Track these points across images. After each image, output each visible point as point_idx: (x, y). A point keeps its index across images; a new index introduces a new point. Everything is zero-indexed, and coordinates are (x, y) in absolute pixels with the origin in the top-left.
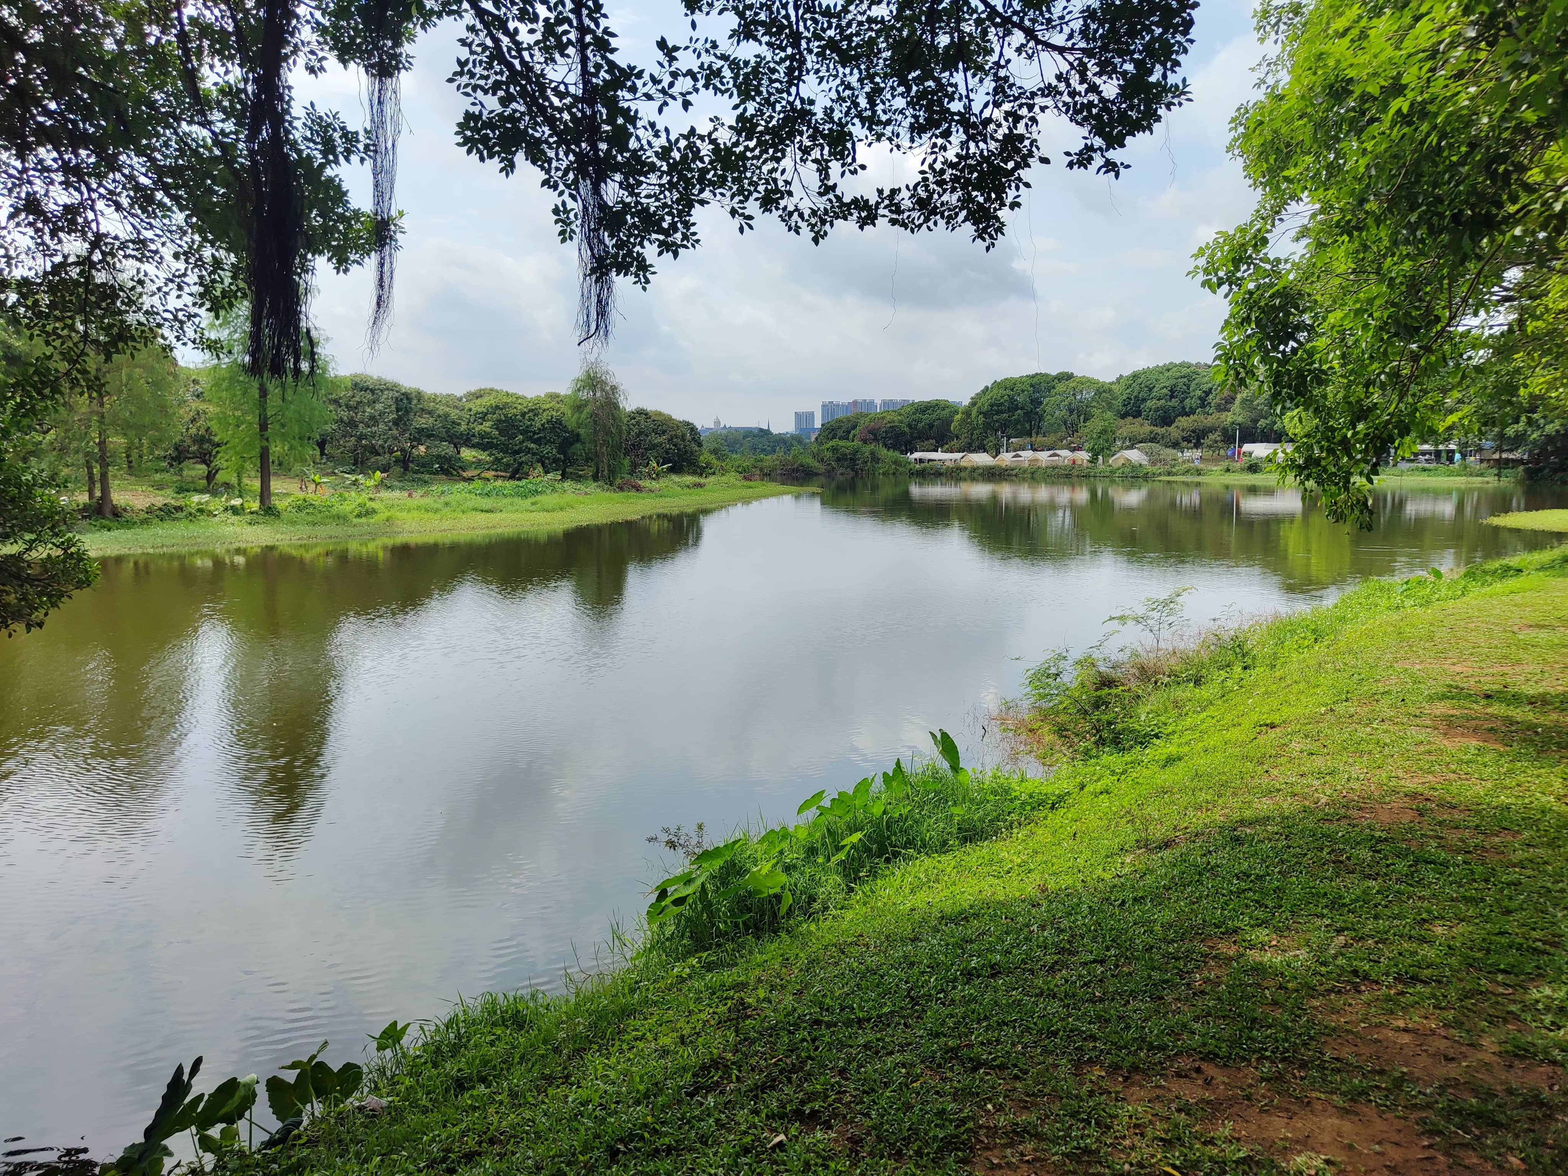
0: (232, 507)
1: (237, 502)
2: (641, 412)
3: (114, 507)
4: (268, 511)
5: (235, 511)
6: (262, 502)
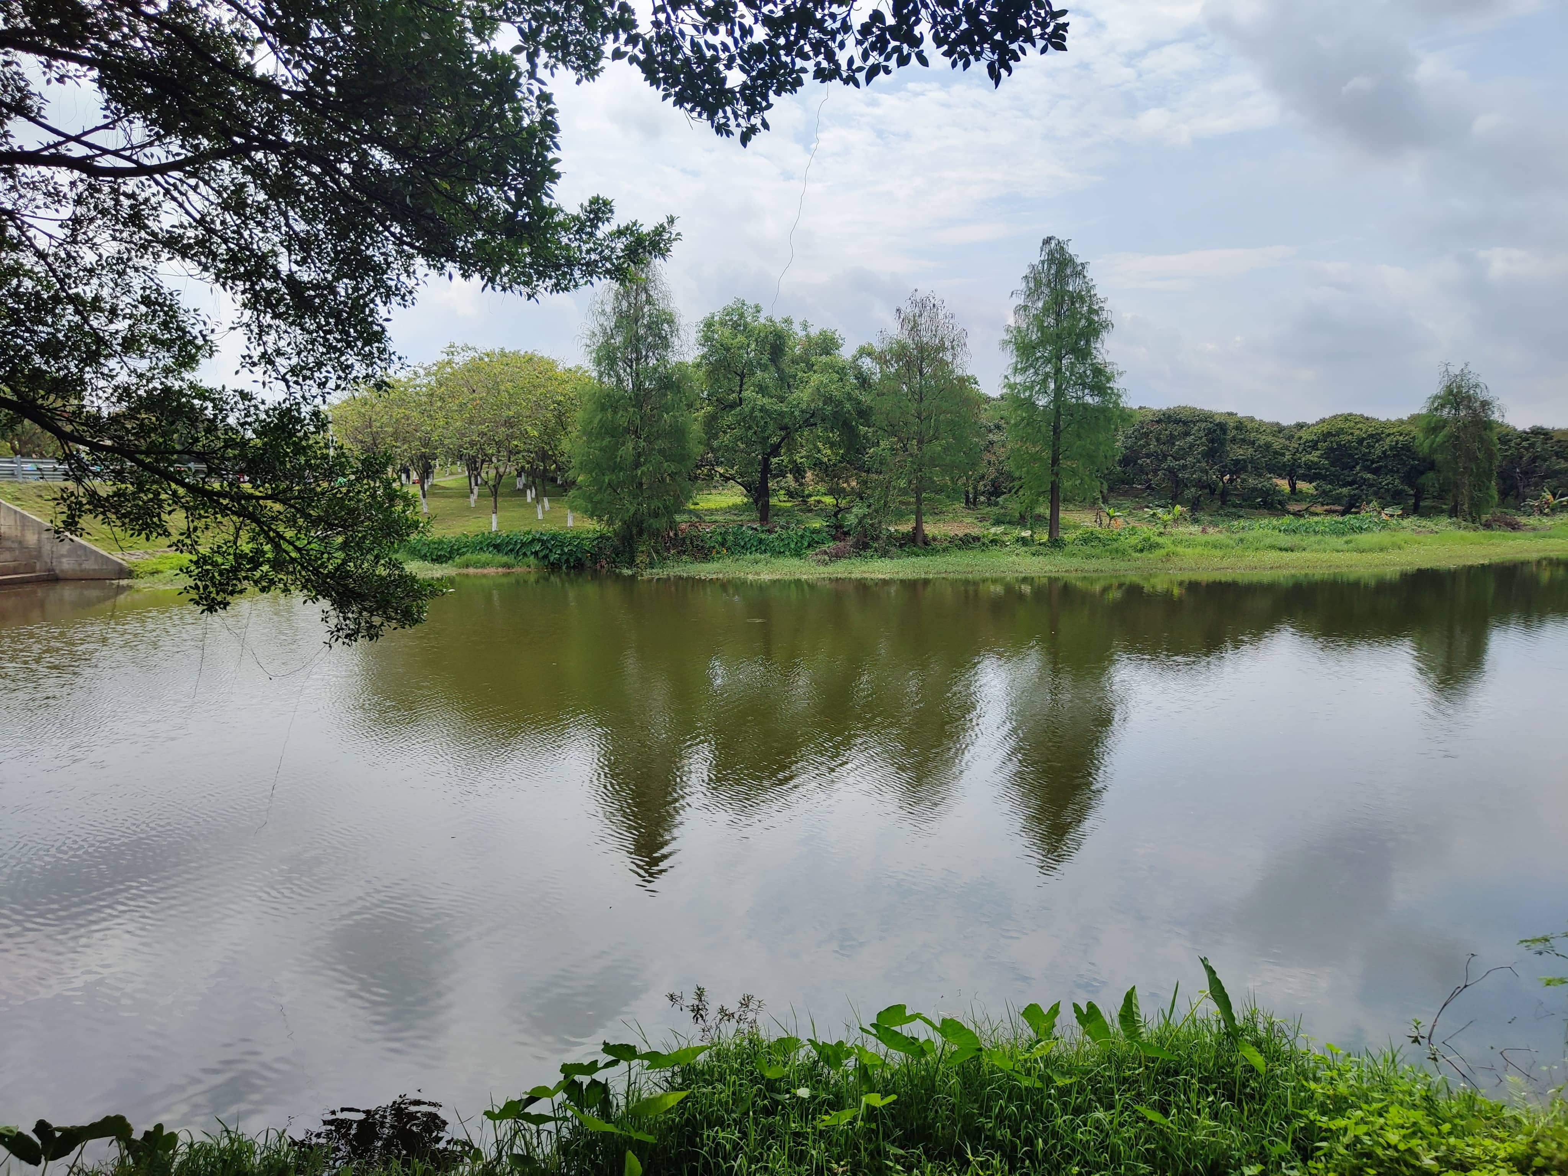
0: (1023, 538)
1: (1027, 534)
2: (1537, 432)
3: (925, 536)
4: (1056, 543)
5: (1024, 541)
6: (1050, 535)
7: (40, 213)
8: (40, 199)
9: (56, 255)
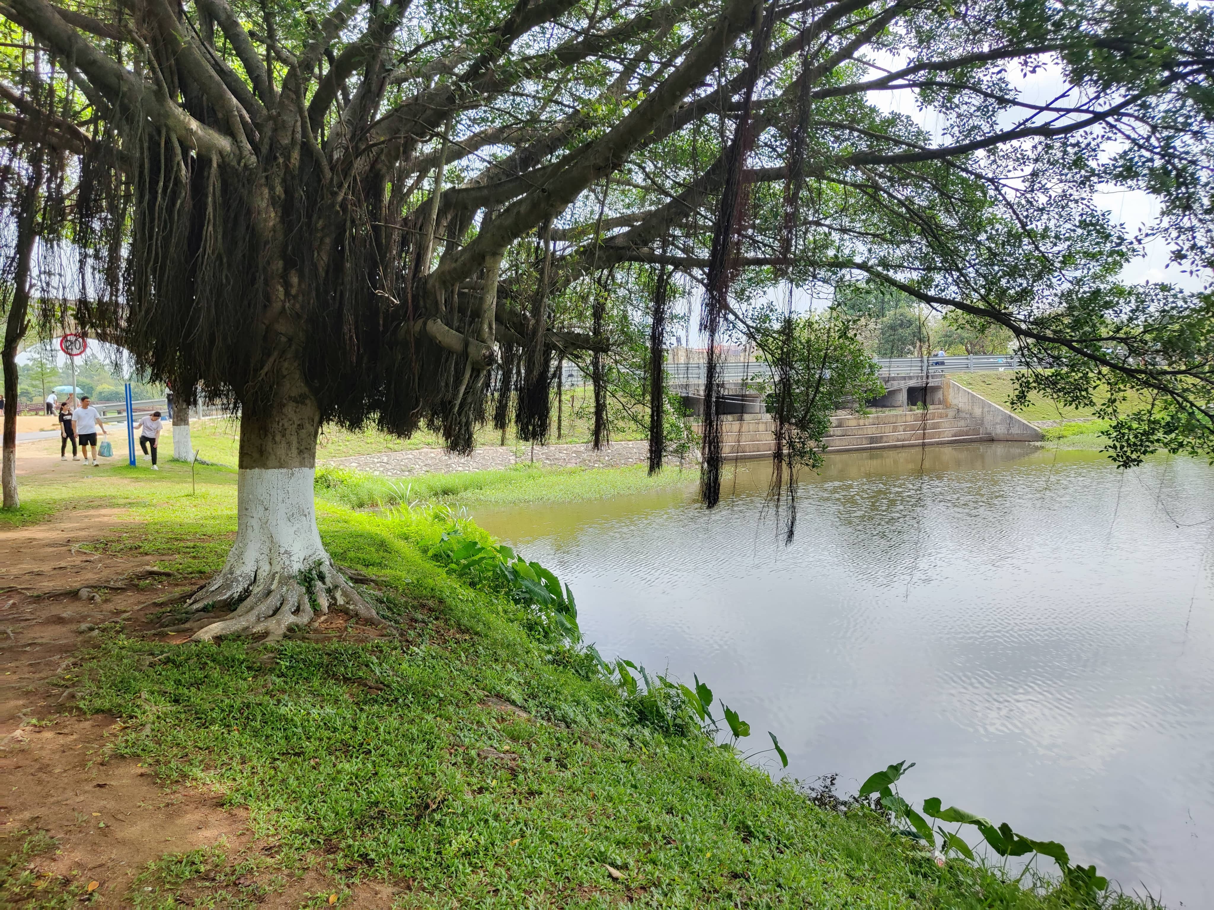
7: (1010, 175)
8: (1011, 164)
9: (1019, 204)
